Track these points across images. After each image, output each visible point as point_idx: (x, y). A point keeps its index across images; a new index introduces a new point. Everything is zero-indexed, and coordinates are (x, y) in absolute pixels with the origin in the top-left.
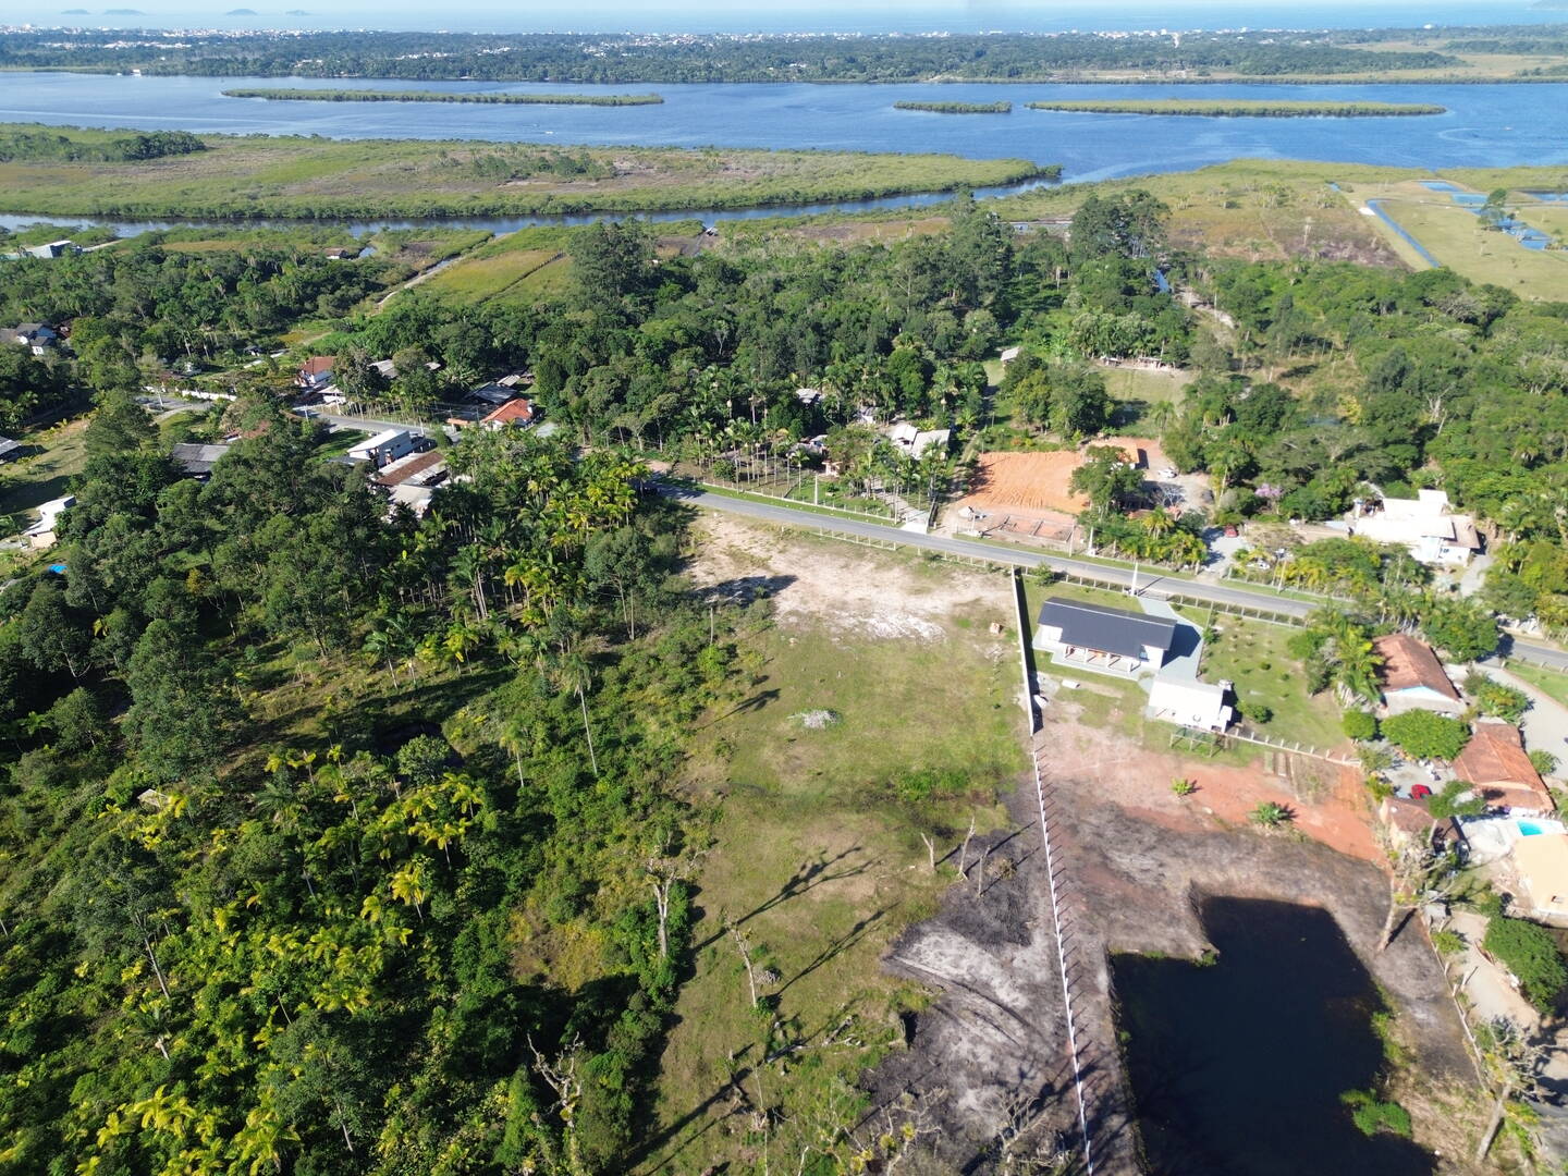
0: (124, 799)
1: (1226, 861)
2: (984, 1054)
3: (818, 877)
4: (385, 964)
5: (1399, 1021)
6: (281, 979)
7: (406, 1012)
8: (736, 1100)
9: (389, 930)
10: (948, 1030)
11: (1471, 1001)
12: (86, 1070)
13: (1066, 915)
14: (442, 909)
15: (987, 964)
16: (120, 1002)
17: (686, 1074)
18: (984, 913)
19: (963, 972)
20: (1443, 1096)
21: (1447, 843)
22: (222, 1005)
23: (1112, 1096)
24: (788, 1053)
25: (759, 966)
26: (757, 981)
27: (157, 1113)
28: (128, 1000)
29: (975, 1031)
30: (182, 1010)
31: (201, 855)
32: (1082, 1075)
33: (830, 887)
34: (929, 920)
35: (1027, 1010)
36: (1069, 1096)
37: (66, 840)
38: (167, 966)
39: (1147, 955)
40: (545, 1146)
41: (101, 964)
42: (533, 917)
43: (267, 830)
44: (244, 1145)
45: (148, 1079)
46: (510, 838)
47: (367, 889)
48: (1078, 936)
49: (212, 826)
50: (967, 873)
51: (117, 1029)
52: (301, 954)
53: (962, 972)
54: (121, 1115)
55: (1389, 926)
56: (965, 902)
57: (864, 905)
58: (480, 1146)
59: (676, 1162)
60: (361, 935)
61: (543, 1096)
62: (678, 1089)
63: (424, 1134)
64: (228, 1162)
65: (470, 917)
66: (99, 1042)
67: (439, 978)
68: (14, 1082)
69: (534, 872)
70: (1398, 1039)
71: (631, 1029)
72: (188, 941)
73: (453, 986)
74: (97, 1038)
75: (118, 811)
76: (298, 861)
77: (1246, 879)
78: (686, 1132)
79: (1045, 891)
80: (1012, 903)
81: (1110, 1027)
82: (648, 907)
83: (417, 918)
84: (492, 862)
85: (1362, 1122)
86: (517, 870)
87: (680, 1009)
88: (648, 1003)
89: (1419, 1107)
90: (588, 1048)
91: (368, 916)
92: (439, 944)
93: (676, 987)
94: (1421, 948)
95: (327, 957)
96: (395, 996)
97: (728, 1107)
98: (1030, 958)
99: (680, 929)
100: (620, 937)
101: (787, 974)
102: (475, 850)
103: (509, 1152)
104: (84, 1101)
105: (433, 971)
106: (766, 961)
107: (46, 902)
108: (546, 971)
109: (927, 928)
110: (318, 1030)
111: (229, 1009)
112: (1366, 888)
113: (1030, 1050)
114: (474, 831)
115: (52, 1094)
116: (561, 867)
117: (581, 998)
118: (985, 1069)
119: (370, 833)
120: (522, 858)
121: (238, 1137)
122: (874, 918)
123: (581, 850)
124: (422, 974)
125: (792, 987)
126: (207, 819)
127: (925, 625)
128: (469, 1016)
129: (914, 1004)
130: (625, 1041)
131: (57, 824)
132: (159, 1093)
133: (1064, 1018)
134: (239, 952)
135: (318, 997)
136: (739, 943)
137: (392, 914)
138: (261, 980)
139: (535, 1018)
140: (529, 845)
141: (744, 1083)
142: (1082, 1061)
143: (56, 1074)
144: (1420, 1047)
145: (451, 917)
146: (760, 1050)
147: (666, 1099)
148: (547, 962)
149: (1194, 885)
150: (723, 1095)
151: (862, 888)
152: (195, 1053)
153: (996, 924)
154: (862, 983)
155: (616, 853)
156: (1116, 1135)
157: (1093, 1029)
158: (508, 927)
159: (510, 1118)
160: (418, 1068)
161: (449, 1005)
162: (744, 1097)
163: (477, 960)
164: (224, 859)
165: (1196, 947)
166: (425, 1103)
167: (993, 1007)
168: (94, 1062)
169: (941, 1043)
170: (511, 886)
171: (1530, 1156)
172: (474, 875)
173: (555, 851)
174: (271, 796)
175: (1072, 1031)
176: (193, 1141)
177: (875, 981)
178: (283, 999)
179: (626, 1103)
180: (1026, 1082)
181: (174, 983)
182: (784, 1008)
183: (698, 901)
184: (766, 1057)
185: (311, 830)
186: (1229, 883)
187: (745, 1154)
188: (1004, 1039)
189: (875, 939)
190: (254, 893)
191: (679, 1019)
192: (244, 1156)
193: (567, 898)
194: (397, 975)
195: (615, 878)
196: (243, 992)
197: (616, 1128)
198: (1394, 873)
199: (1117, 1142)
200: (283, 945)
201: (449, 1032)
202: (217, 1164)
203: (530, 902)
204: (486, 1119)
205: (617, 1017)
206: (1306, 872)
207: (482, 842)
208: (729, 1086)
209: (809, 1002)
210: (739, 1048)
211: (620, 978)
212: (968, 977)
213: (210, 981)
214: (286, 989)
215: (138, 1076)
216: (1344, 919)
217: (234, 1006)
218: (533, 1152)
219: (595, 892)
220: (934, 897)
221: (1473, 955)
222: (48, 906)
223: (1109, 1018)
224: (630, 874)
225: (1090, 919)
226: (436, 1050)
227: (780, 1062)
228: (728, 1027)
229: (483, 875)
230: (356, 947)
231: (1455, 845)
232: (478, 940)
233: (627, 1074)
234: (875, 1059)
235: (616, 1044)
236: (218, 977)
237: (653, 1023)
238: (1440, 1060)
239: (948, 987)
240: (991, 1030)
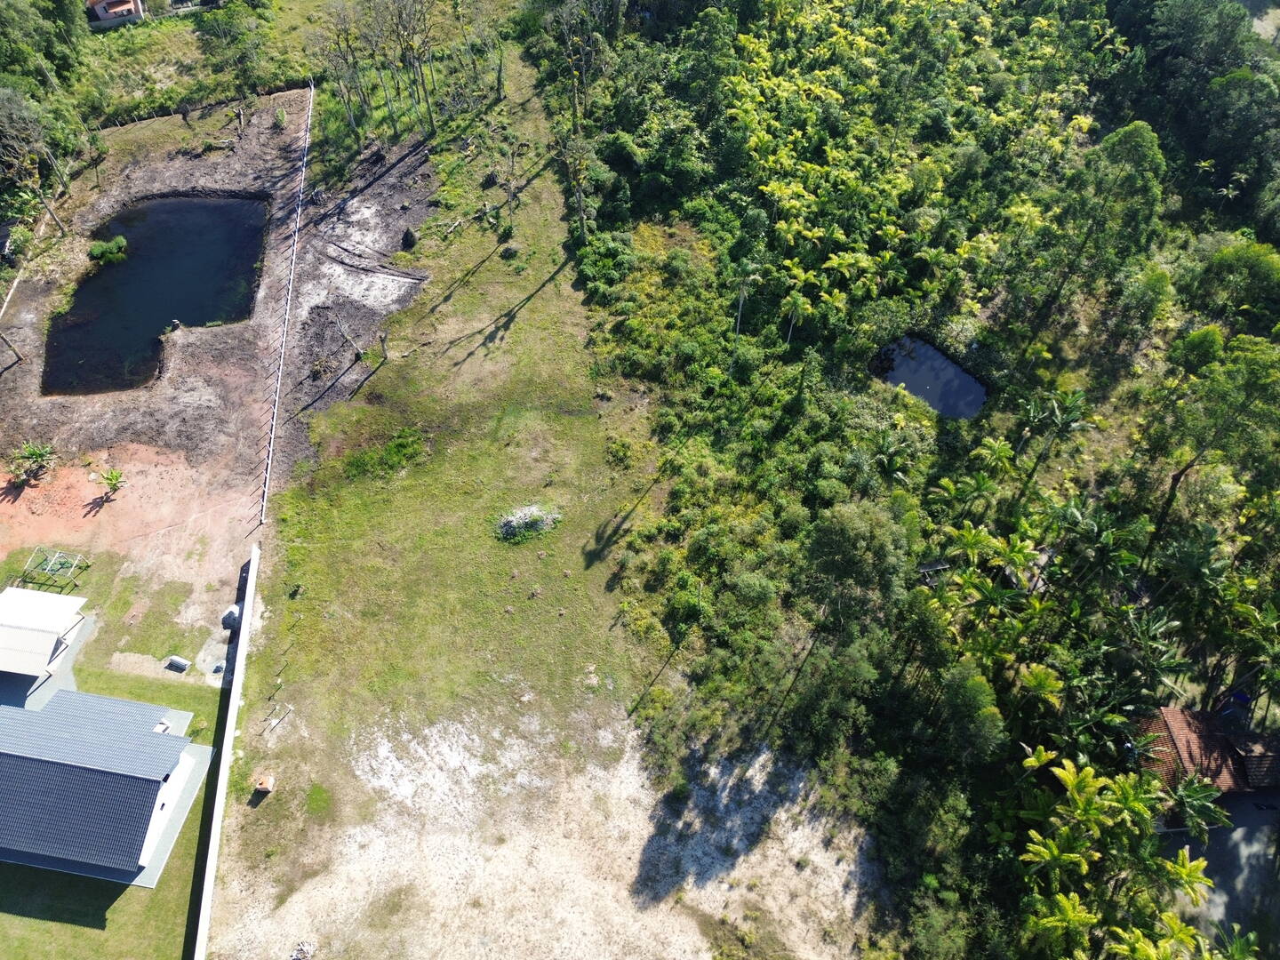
3: (487, 332)
5: (50, 310)
10: (380, 245)
15: (347, 288)
19: (369, 280)
32: (293, 234)
33: (478, 326)
34: (392, 313)
35: (323, 264)
36: (306, 222)
50: (357, 359)
53: (366, 279)
57: (445, 314)
80: (319, 337)
89: (78, 260)
98: (315, 296)
109: (394, 307)
113: (325, 241)
118: (357, 228)
122: (436, 307)
133: (297, 264)
146: (504, 214)
148: (671, 235)
154: (442, 262)
156: (280, 209)
157: (278, 261)
158: (713, 247)
165: (176, 335)
167: (347, 261)
169: (384, 238)
182: (495, 236)
184: (498, 209)
189: (434, 292)
209: (477, 244)
212: (363, 276)
240: (350, 248)
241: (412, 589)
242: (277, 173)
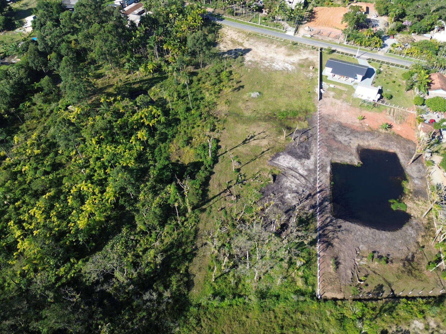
0: (64, 108)
1: (369, 139)
2: (293, 186)
3: (253, 139)
4: (137, 155)
5: (410, 183)
6: (111, 157)
7: (144, 167)
8: (228, 193)
9: (138, 147)
10: (285, 179)
11: (431, 179)
12: (65, 176)
13: (321, 152)
14: (151, 142)
15: (297, 163)
16: (71, 160)
17: (216, 186)
18: (298, 150)
20: (417, 202)
21: (436, 136)
22: (97, 162)
23: (327, 197)
24: (242, 183)
25: (235, 161)
26: (235, 165)
27: (84, 187)
28: (73, 160)
29: (292, 180)
30: (87, 163)
31: (87, 124)
32: (319, 192)
33: (256, 142)
34: (282, 152)
35: (307, 176)
36: (315, 197)
37: (50, 118)
38: (82, 152)
39: (342, 163)
40: (180, 200)
41: (65, 151)
42: (175, 146)
43: (103, 119)
44: (106, 196)
45: (81, 179)
46: (168, 124)
47: (131, 135)
48: (324, 157)
49: (89, 116)
50: (294, 140)
51: (71, 166)
52: (115, 151)
53: (290, 165)
54: (75, 187)
55: (413, 158)
56: (293, 147)
57: (265, 147)
58: (164, 199)
59: (213, 206)
60: (130, 147)
61: (180, 189)
62: (213, 189)
63: (150, 196)
64: (103, 199)
65: (159, 144)
66: (67, 169)
67: (151, 159)
68: (48, 177)
69: (175, 134)
70: (408, 187)
71: (201, 175)
72: (86, 146)
73: (155, 161)
74: (67, 168)
75: (63, 111)
76: (112, 127)
77: (374, 144)
78: (215, 199)
79: (316, 145)
80: (306, 148)
81: (329, 181)
82: (206, 145)
83: (145, 144)
84: (164, 130)
85: (393, 207)
86: (171, 133)
87: (214, 170)
88: (206, 168)
89: (410, 204)
90: (191, 178)
91: (132, 142)
92: (151, 151)
93: (213, 165)
94: (421, 165)
95: (122, 152)
96: (141, 163)
97: (226, 194)
98: (309, 163)
99: (215, 151)
100: (198, 152)
101: (243, 163)
102: (159, 127)
103: (171, 201)
104: (66, 183)
105: (150, 157)
106: (237, 160)
107: (48, 134)
108: (179, 159)
109: (281, 154)
110: (122, 170)
111: (99, 164)
112: (409, 148)
113: (306, 185)
114: (159, 122)
115: (58, 181)
116: (183, 133)
117: (189, 166)
118: (293, 189)
119: (130, 121)
120: (172, 130)
121: (105, 194)
122: (267, 150)
123: (188, 128)
124: (147, 158)
125: (244, 167)
126: (87, 115)
127: (290, 66)
128: (160, 170)
129: (276, 172)
130: (200, 177)
131: (47, 114)
132: (84, 182)
133: (316, 178)
134: (100, 150)
135: (121, 162)
136: (230, 155)
137: (138, 142)
138: (106, 157)
139: (177, 171)
140: (174, 127)
141: (230, 189)
142: (320, 189)
143: (58, 176)
144: (414, 190)
145: (154, 144)
146: (235, 181)
147: (210, 191)
148: (180, 157)
149: (359, 145)
150: (225, 191)
151: (265, 142)
152: (92, 174)
153: (301, 153)
154: (262, 166)
155: (197, 130)
156: (326, 206)
157: (324, 181)
158: (169, 147)
159: (172, 193)
160: (148, 181)
161: (155, 166)
162: (230, 192)
163: (161, 155)
164: (93, 126)
165: (356, 161)
166: (150, 189)
167: (297, 174)
168: (67, 174)
169: (283, 182)
170: (169, 137)
171: (437, 217)
172: (159, 133)
173: (181, 128)
174: (103, 109)
175: (318, 181)
176: (94, 194)
177: (266, 166)
178: (112, 162)
179: (200, 192)
180: (304, 193)
181: (84, 156)
182: (241, 172)
183: (220, 144)
184: (236, 183)
185: (115, 119)
186: (369, 145)
187: (230, 205)
188: (300, 182)
189: (267, 156)
190: (101, 135)
191: (214, 173)
192: (107, 198)
193: (184, 141)
194: (140, 158)
195: (197, 137)
196: (102, 160)
197: (198, 197)
198: (418, 144)
199: (326, 208)
200: (111, 149)
201: (155, 172)
202: (100, 199)
203: (175, 141)
204: (165, 193)
205: (198, 171)
206: (392, 143)
207: (161, 125)
208: (226, 190)
209: (248, 171)
210: (229, 181)
211: (199, 162)
212: (291, 167)
213: (93, 156)
214: (113, 159)
215: (78, 178)
216: (400, 156)
217: (100, 163)
218: (177, 201)
219: (192, 140)
220: (284, 146)
221: (436, 167)
222: (49, 135)
223: (329, 178)
224: (201, 136)
225: (328, 153)
226: (152, 177)
227: (240, 185)
228: (226, 175)
229: (162, 134)
230: (130, 150)
231: (439, 137)
232: (161, 150)
233: (201, 185)
234: (265, 185)
235: (198, 178)
236: (95, 156)
237: (207, 173)
238: (419, 193)
239: (285, 169)
240: (296, 180)
241: (283, 89)
242: (330, 228)
